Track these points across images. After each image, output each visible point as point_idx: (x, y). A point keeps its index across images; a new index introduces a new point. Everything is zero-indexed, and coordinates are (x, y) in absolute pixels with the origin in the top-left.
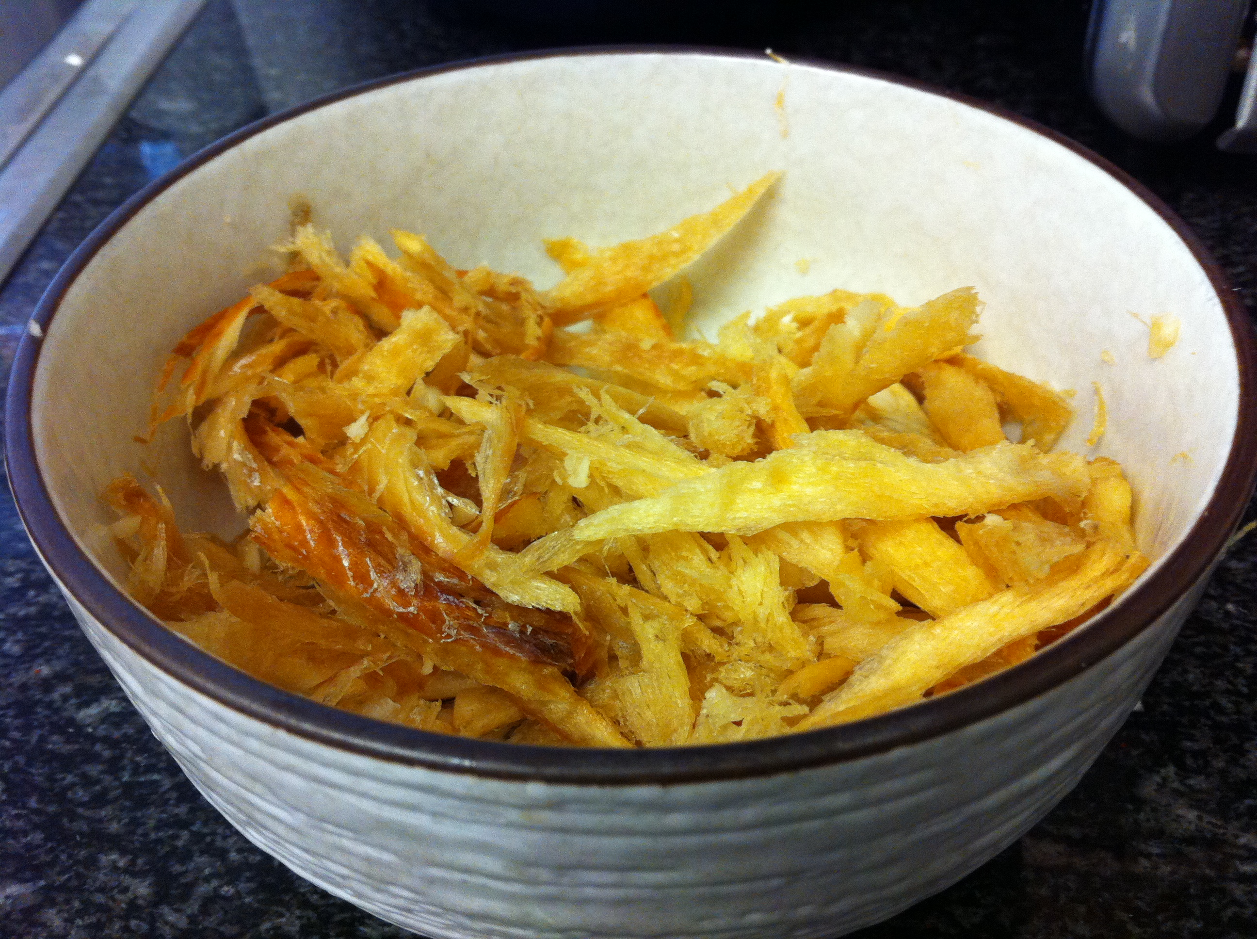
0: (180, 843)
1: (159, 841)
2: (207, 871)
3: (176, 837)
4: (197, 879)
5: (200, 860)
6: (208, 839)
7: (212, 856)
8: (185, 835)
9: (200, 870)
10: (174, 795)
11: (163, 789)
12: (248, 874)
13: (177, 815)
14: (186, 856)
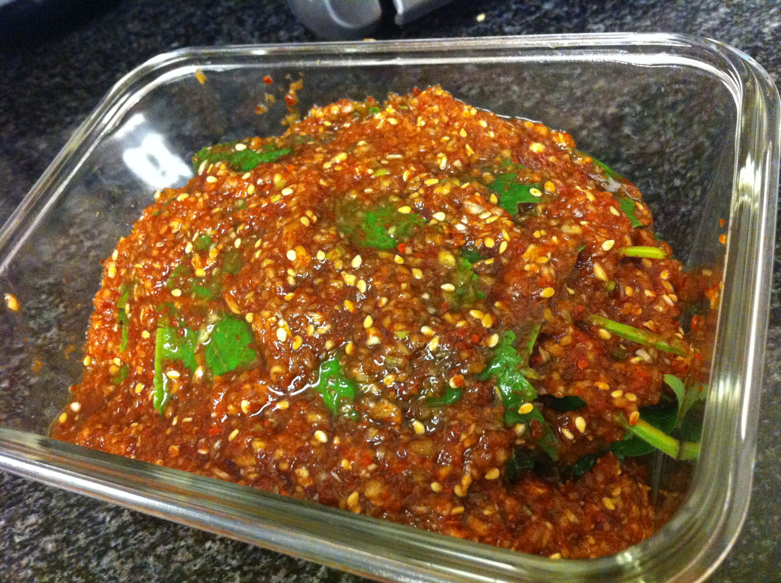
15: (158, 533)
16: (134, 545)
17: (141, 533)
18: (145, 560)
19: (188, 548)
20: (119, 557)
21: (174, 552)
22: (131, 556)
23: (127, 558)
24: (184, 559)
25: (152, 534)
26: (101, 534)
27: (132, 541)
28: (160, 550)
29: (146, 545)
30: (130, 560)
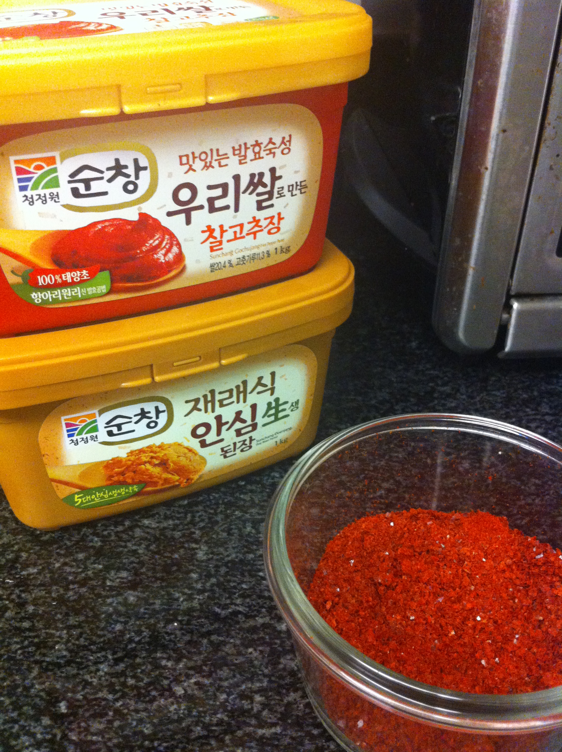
0: (14, 731)
1: (5, 730)
2: (27, 744)
3: (12, 728)
4: (23, 747)
5: (24, 738)
6: (27, 728)
7: (29, 736)
8: (17, 727)
9: (23, 743)
10: (11, 707)
11: (5, 705)
12: (45, 744)
13: (12, 717)
14: (17, 737)
15: (216, 625)
16: (196, 626)
17: (203, 620)
18: (200, 639)
19: (235, 646)
20: (181, 629)
21: (224, 643)
22: (191, 632)
23: (188, 632)
24: (230, 652)
25: (212, 624)
26: (173, 607)
27: (194, 622)
28: (214, 638)
29: (204, 630)
30: (189, 635)
